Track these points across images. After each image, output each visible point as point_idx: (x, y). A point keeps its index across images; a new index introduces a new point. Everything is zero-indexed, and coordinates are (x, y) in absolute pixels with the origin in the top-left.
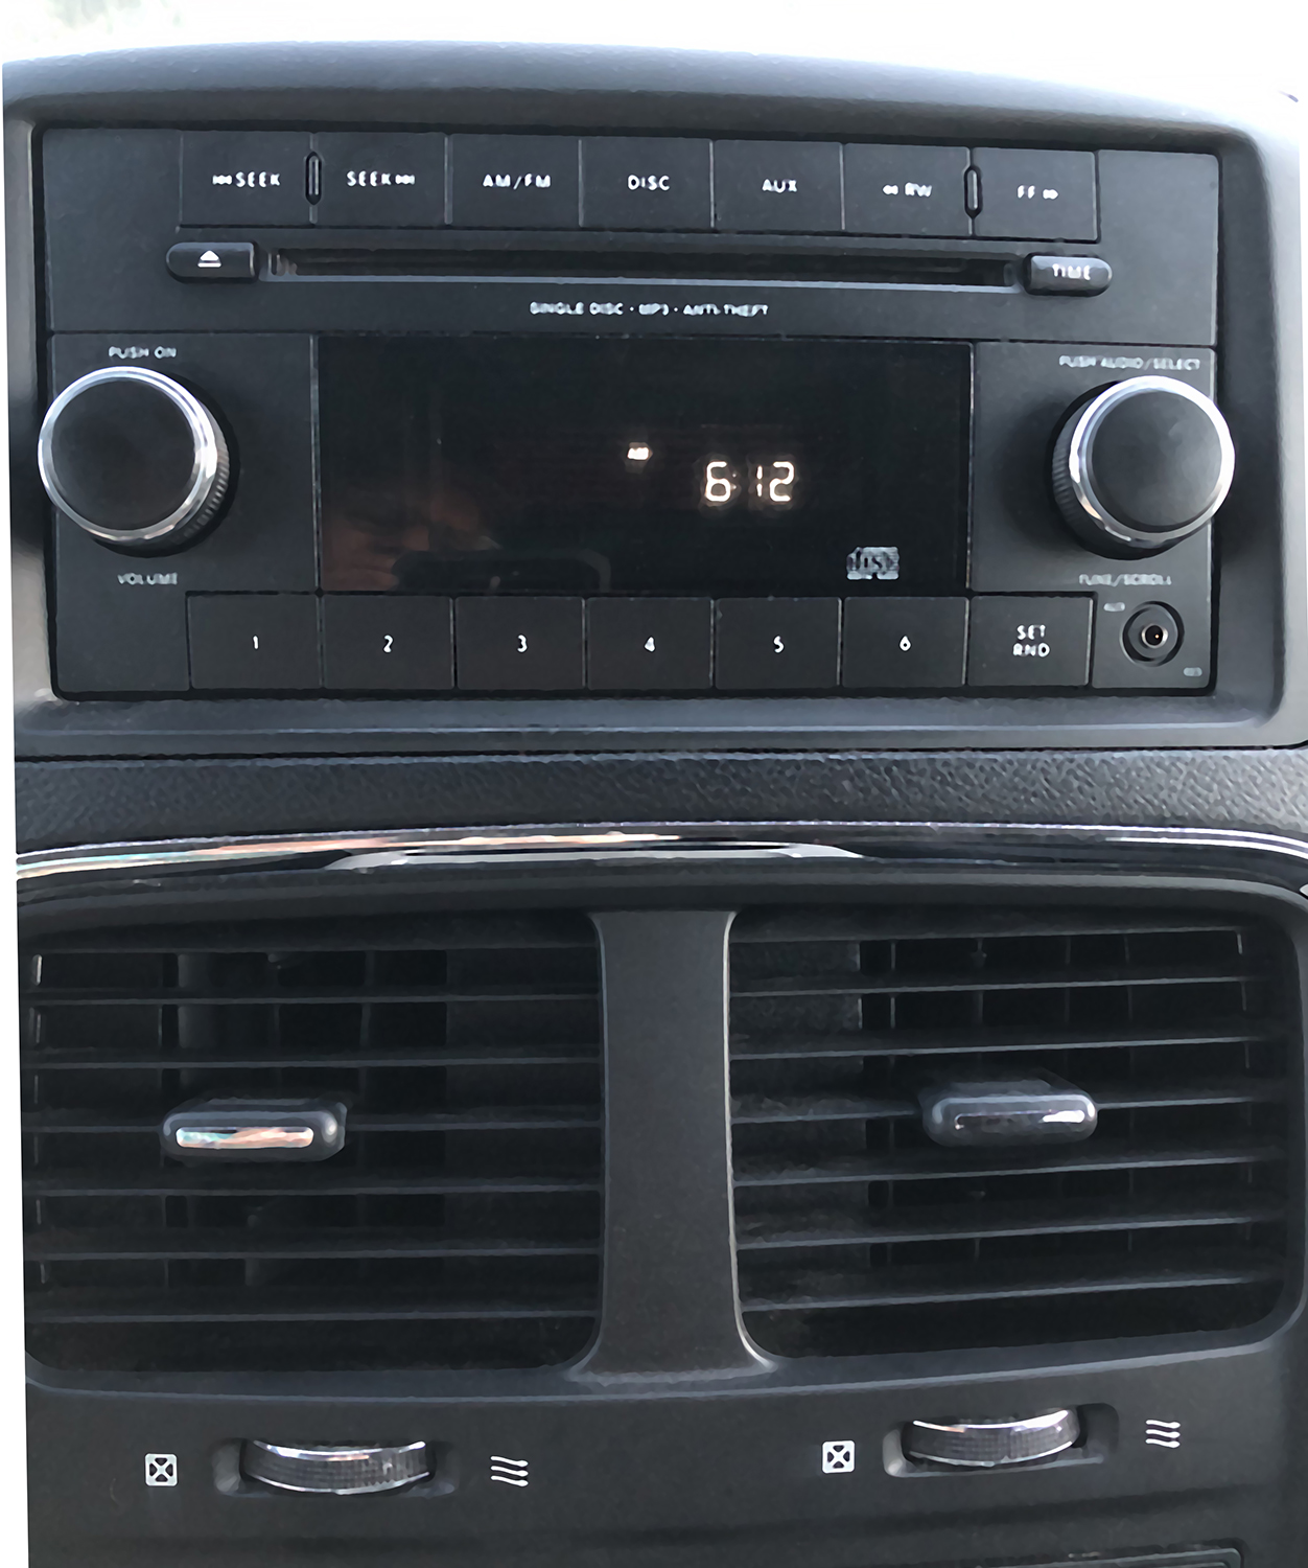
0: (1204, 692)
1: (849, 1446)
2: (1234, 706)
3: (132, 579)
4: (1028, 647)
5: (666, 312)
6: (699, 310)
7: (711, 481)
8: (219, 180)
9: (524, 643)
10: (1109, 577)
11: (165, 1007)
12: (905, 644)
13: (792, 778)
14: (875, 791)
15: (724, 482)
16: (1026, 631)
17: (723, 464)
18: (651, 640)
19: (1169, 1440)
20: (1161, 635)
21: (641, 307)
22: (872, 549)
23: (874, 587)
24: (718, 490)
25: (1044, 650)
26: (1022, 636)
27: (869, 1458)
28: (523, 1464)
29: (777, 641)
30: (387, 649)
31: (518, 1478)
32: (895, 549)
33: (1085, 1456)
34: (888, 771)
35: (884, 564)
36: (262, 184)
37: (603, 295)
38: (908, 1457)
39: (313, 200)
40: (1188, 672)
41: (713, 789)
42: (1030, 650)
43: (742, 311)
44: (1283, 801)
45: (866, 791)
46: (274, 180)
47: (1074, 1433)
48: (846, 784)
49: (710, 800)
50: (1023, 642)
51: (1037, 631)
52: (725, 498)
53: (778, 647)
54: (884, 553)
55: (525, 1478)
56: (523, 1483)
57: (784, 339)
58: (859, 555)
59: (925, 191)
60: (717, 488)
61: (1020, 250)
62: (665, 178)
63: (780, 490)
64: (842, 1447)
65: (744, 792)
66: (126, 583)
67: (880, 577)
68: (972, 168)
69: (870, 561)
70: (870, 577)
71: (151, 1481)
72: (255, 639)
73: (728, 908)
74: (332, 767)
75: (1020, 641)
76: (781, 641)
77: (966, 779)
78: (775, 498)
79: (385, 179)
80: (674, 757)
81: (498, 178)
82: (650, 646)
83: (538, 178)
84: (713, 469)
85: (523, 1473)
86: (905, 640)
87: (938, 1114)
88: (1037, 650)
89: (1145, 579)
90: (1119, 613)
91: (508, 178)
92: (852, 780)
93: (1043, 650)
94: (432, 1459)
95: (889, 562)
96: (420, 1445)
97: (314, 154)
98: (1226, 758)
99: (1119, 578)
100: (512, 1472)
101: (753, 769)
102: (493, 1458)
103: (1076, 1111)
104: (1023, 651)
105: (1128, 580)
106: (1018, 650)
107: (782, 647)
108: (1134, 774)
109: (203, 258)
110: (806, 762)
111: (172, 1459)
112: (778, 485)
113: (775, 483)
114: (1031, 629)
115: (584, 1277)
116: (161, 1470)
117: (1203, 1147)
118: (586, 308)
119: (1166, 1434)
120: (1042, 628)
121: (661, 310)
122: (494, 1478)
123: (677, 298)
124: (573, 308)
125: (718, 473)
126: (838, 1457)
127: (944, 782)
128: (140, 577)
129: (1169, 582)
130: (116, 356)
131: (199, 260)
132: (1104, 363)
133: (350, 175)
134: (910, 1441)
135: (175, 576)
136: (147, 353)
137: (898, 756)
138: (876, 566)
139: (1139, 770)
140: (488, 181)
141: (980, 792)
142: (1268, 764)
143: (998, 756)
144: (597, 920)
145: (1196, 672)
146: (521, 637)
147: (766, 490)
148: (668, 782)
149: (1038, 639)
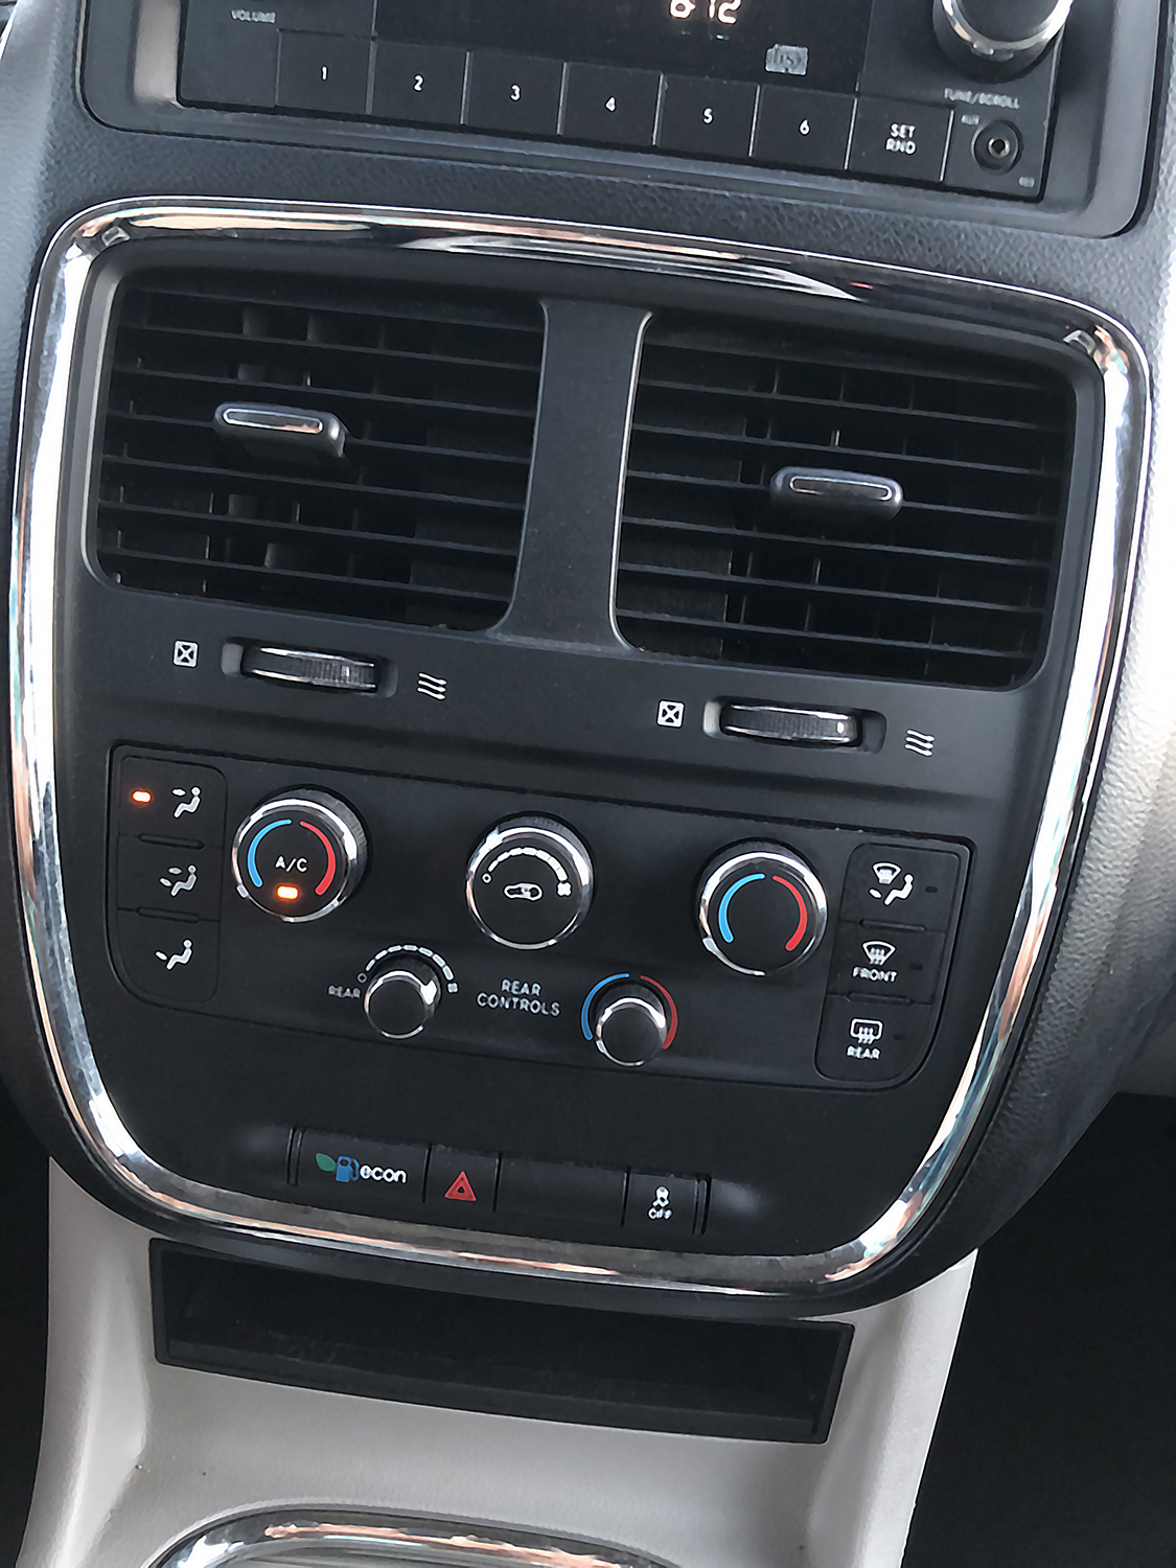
0: (1036, 198)
1: (680, 707)
2: (1056, 206)
3: (242, 15)
4: (898, 142)
7: (676, 1)
9: (517, 92)
10: (970, 93)
12: (805, 128)
13: (703, 205)
14: (764, 221)
15: (685, 2)
16: (898, 130)
18: (612, 100)
20: (1004, 147)
22: (788, 48)
23: (785, 79)
24: (681, 8)
25: (911, 147)
26: (894, 135)
27: (692, 720)
28: (442, 682)
29: (707, 112)
30: (417, 87)
31: (437, 692)
32: (806, 50)
33: (858, 753)
34: (776, 209)
35: (795, 62)
40: (1023, 181)
41: (643, 206)
42: (900, 146)
44: (1079, 275)
45: (757, 221)
47: (852, 733)
48: (743, 214)
49: (639, 213)
50: (896, 139)
51: (908, 131)
52: (685, 13)
53: (707, 118)
54: (797, 53)
55: (443, 693)
56: (441, 697)
58: (777, 50)
63: (728, 12)
64: (674, 707)
65: (665, 210)
66: (238, 19)
67: (790, 71)
69: (785, 57)
70: (783, 71)
71: (177, 661)
72: (324, 70)
73: (647, 307)
74: (366, 159)
75: (892, 137)
76: (711, 114)
77: (834, 223)
78: (723, 18)
80: (617, 180)
82: (611, 105)
85: (442, 690)
86: (805, 124)
87: (778, 482)
88: (905, 148)
89: (997, 100)
90: (973, 126)
92: (747, 212)
93: (909, 148)
94: (378, 674)
95: (799, 60)
96: (371, 662)
98: (1038, 236)
99: (977, 95)
101: (675, 194)
102: (421, 675)
103: (887, 491)
104: (895, 147)
105: (983, 98)
106: (890, 145)
107: (711, 118)
108: (963, 236)
110: (716, 195)
111: (194, 647)
112: (727, 10)
113: (724, 7)
114: (903, 128)
116: (186, 654)
120: (912, 129)
122: (420, 690)
126: (670, 714)
127: (816, 222)
128: (248, 13)
129: (1016, 106)
134: (725, 715)
135: (274, 15)
137: (786, 200)
138: (789, 62)
139: (967, 235)
141: (843, 234)
142: (1071, 246)
144: (546, 305)
145: (1029, 184)
146: (515, 87)
147: (717, 11)
148: (609, 196)
149: (907, 139)
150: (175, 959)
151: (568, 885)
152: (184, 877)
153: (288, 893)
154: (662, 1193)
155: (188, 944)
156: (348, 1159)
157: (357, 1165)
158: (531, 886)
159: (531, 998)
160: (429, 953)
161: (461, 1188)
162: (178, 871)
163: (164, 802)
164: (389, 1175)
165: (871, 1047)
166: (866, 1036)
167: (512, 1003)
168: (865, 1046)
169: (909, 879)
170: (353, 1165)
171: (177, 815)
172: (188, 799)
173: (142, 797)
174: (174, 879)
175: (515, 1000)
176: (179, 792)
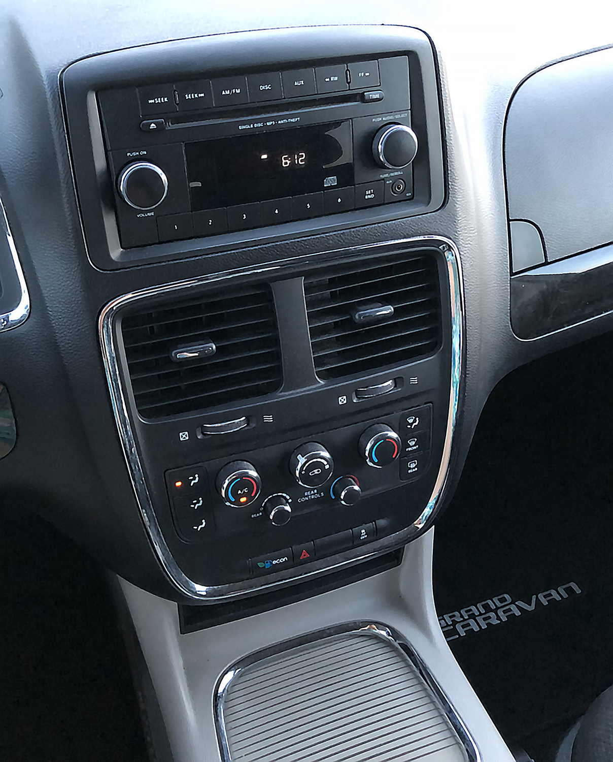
0: (411, 199)
2: (419, 202)
3: (141, 215)
5: (274, 124)
6: (282, 122)
7: (284, 161)
8: (150, 101)
9: (245, 216)
10: (388, 174)
11: (150, 327)
12: (339, 200)
13: (318, 242)
15: (287, 161)
17: (286, 156)
18: (277, 210)
19: (415, 382)
20: (401, 186)
21: (267, 123)
22: (330, 177)
23: (332, 187)
24: (286, 163)
26: (367, 193)
27: (349, 399)
28: (271, 416)
30: (210, 224)
32: (336, 177)
33: (397, 389)
34: (340, 236)
35: (333, 181)
36: (163, 101)
37: (257, 121)
38: (357, 397)
39: (177, 104)
40: (407, 195)
42: (369, 197)
43: (293, 120)
46: (166, 100)
47: (394, 385)
48: (331, 242)
49: (299, 251)
51: (371, 192)
52: (288, 165)
54: (333, 178)
56: (272, 420)
57: (304, 126)
58: (326, 179)
59: (336, 79)
60: (286, 162)
61: (361, 91)
62: (270, 85)
63: (301, 161)
64: (343, 398)
66: (139, 216)
67: (332, 185)
68: (348, 70)
70: (330, 185)
71: (182, 439)
72: (176, 226)
73: (303, 276)
74: (204, 258)
75: (367, 195)
77: (359, 235)
78: (301, 163)
79: (196, 96)
81: (226, 91)
82: (277, 212)
83: (237, 90)
84: (284, 158)
85: (271, 418)
87: (357, 317)
88: (371, 196)
89: (396, 173)
90: (391, 183)
91: (229, 91)
92: (332, 240)
93: (373, 196)
94: (248, 421)
95: (335, 180)
96: (244, 418)
97: (175, 91)
98: (419, 218)
99: (390, 174)
100: (269, 419)
102: (264, 416)
103: (388, 310)
105: (392, 174)
106: (366, 197)
107: (309, 206)
109: (151, 126)
110: (321, 237)
112: (301, 159)
113: (300, 159)
114: (369, 191)
115: (278, 370)
116: (184, 436)
117: (417, 312)
118: (254, 126)
119: (414, 381)
120: (372, 190)
121: (272, 124)
122: (265, 421)
123: (276, 119)
124: (250, 126)
125: (285, 159)
126: (343, 400)
127: (353, 237)
128: (143, 214)
129: (402, 173)
130: (129, 155)
131: (150, 126)
132: (384, 119)
133: (186, 96)
134: (358, 394)
135: (153, 213)
136: (138, 153)
137: (342, 232)
138: (331, 182)
139: (398, 225)
140: (223, 93)
141: (362, 238)
142: (428, 218)
143: (365, 227)
144: (271, 284)
145: (409, 195)
147: (298, 162)
148: (288, 248)
149: (371, 194)
150: (200, 527)
151: (328, 465)
152: (198, 502)
153: (243, 500)
154: (363, 531)
155: (203, 521)
156: (268, 561)
157: (271, 561)
158: (317, 470)
159: (314, 494)
160: (281, 494)
161: (305, 555)
162: (195, 501)
163: (186, 482)
164: (282, 560)
165: (414, 468)
166: (413, 466)
167: (309, 498)
168: (413, 469)
169: (417, 419)
170: (270, 562)
171: (192, 485)
172: (194, 479)
173: (179, 484)
174: (195, 504)
175: (310, 497)
176: (191, 478)
